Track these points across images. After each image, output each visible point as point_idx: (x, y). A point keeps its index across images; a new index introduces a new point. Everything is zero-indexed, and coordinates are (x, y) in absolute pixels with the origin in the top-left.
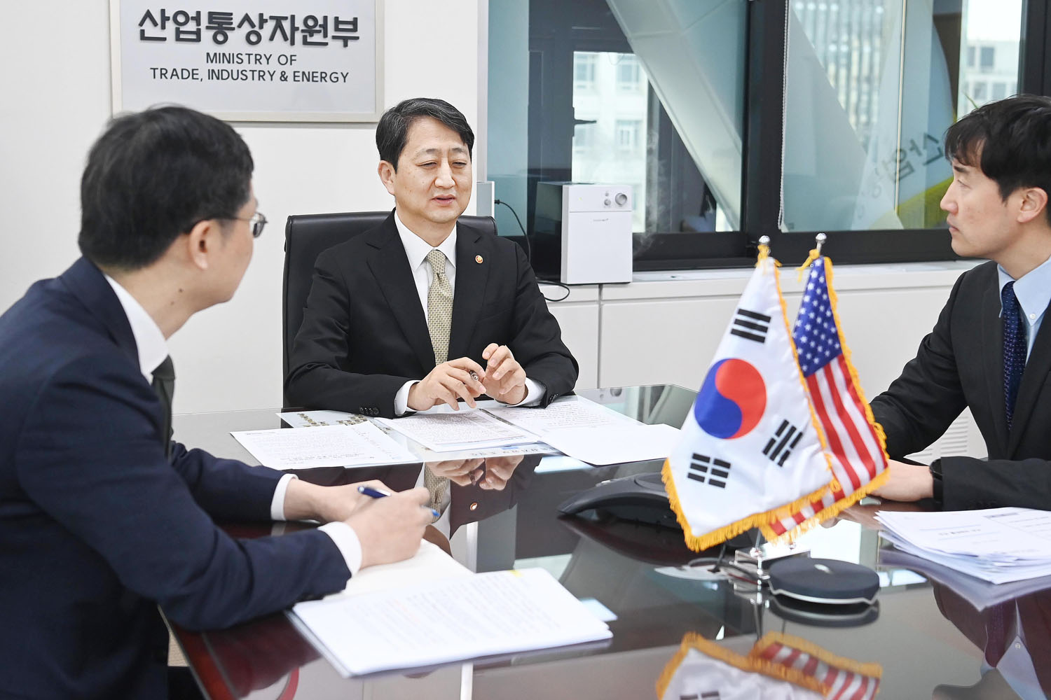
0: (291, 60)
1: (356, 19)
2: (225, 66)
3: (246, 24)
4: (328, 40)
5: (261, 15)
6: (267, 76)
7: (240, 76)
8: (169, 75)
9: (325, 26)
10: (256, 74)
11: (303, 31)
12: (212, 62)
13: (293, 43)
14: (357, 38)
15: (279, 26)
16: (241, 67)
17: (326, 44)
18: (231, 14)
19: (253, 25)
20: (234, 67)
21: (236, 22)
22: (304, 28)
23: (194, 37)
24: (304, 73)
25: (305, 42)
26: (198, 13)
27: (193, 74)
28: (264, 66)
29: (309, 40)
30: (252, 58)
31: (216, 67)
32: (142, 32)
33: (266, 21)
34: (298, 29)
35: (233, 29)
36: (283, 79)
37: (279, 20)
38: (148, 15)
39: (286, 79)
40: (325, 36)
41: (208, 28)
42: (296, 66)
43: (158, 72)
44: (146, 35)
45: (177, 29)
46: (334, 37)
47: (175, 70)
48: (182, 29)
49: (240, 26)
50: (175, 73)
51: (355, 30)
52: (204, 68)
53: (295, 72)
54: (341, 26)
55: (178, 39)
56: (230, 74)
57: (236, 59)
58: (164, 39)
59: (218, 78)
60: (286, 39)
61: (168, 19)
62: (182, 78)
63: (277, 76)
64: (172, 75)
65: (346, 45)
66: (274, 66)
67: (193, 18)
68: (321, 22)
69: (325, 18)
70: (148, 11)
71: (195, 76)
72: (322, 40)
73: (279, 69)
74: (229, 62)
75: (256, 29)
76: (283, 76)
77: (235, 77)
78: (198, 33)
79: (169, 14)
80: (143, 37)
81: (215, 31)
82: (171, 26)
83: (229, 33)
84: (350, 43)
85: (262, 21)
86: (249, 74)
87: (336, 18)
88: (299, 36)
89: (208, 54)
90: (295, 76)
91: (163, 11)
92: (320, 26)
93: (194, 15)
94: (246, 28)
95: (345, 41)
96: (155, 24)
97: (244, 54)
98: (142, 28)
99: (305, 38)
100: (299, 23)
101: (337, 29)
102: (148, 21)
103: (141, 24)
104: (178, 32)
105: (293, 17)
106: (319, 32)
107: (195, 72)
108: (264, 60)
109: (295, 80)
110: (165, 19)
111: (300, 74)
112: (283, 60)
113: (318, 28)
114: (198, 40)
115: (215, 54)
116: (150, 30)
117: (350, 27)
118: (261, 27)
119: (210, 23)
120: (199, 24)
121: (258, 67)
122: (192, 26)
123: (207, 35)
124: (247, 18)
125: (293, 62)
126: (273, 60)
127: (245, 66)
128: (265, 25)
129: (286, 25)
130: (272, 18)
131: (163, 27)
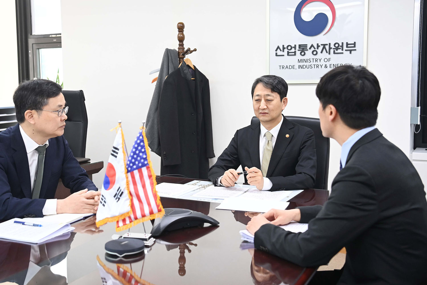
0: (329, 60)
1: (355, 43)
2: (305, 64)
3: (312, 48)
4: (344, 51)
5: (318, 44)
6: (320, 67)
7: (310, 67)
8: (285, 68)
9: (342, 46)
10: (316, 66)
11: (333, 49)
12: (300, 62)
13: (329, 54)
14: (355, 50)
15: (324, 48)
16: (310, 64)
17: (342, 53)
18: (307, 45)
19: (315, 48)
20: (308, 64)
21: (308, 47)
22: (335, 48)
23: (293, 54)
24: (334, 65)
25: (334, 53)
26: (295, 45)
27: (293, 67)
28: (319, 63)
29: (336, 52)
30: (314, 60)
31: (301, 64)
32: (276, 53)
33: (320, 46)
34: (331, 48)
35: (307, 50)
36: (326, 67)
37: (324, 45)
38: (278, 47)
39: (327, 67)
40: (342, 50)
41: (298, 50)
42: (331, 62)
43: (281, 67)
44: (278, 54)
45: (288, 52)
46: (346, 50)
47: (287, 66)
48: (290, 51)
49: (310, 48)
50: (287, 67)
51: (355, 47)
52: (297, 64)
53: (330, 65)
54: (349, 46)
55: (288, 55)
56: (306, 66)
57: (308, 61)
58: (283, 55)
59: (302, 68)
60: (327, 52)
61: (285, 48)
62: (289, 69)
63: (324, 66)
64: (286, 68)
65: (350, 53)
66: (323, 63)
67: (293, 47)
68: (341, 45)
69: (343, 43)
70: (278, 46)
71: (294, 68)
72: (342, 52)
73: (324, 64)
74: (306, 62)
75: (316, 49)
76: (326, 66)
77: (308, 67)
78: (295, 52)
79: (285, 46)
80: (276, 55)
81: (301, 51)
82: (286, 50)
83: (306, 52)
84: (352, 52)
85: (318, 46)
86: (313, 66)
87: (347, 43)
88: (332, 51)
89: (298, 60)
90: (330, 66)
91: (283, 46)
92: (341, 46)
93: (294, 46)
94: (313, 49)
95: (351, 51)
96: (281, 51)
97: (311, 59)
98: (276, 52)
99: (334, 51)
100: (332, 46)
101: (347, 47)
102: (279, 49)
103: (276, 50)
104: (288, 53)
105: (330, 44)
106: (340, 48)
107: (294, 66)
108: (319, 61)
109: (330, 68)
110: (284, 48)
111: (332, 65)
112: (326, 60)
113: (340, 47)
114: (295, 55)
115: (301, 60)
116: (279, 52)
117: (353, 46)
118: (318, 49)
119: (299, 48)
120: (295, 49)
121: (316, 63)
122: (293, 50)
123: (298, 53)
124: (312, 46)
125: (330, 61)
126: (322, 60)
127: (312, 63)
128: (319, 48)
129: (327, 47)
130: (321, 45)
131: (283, 51)
